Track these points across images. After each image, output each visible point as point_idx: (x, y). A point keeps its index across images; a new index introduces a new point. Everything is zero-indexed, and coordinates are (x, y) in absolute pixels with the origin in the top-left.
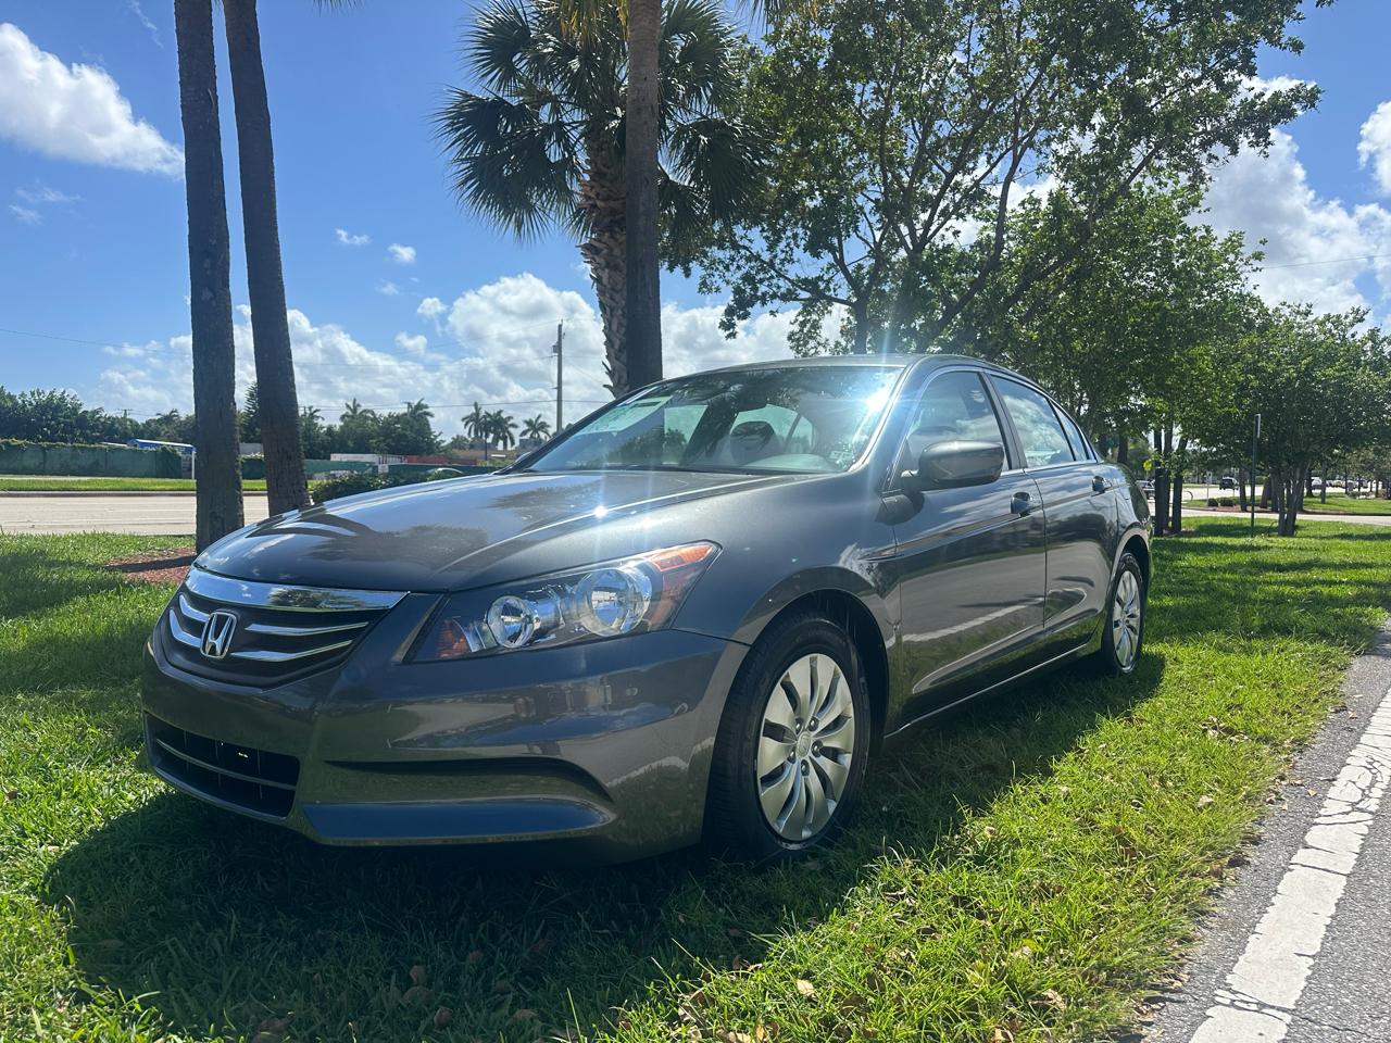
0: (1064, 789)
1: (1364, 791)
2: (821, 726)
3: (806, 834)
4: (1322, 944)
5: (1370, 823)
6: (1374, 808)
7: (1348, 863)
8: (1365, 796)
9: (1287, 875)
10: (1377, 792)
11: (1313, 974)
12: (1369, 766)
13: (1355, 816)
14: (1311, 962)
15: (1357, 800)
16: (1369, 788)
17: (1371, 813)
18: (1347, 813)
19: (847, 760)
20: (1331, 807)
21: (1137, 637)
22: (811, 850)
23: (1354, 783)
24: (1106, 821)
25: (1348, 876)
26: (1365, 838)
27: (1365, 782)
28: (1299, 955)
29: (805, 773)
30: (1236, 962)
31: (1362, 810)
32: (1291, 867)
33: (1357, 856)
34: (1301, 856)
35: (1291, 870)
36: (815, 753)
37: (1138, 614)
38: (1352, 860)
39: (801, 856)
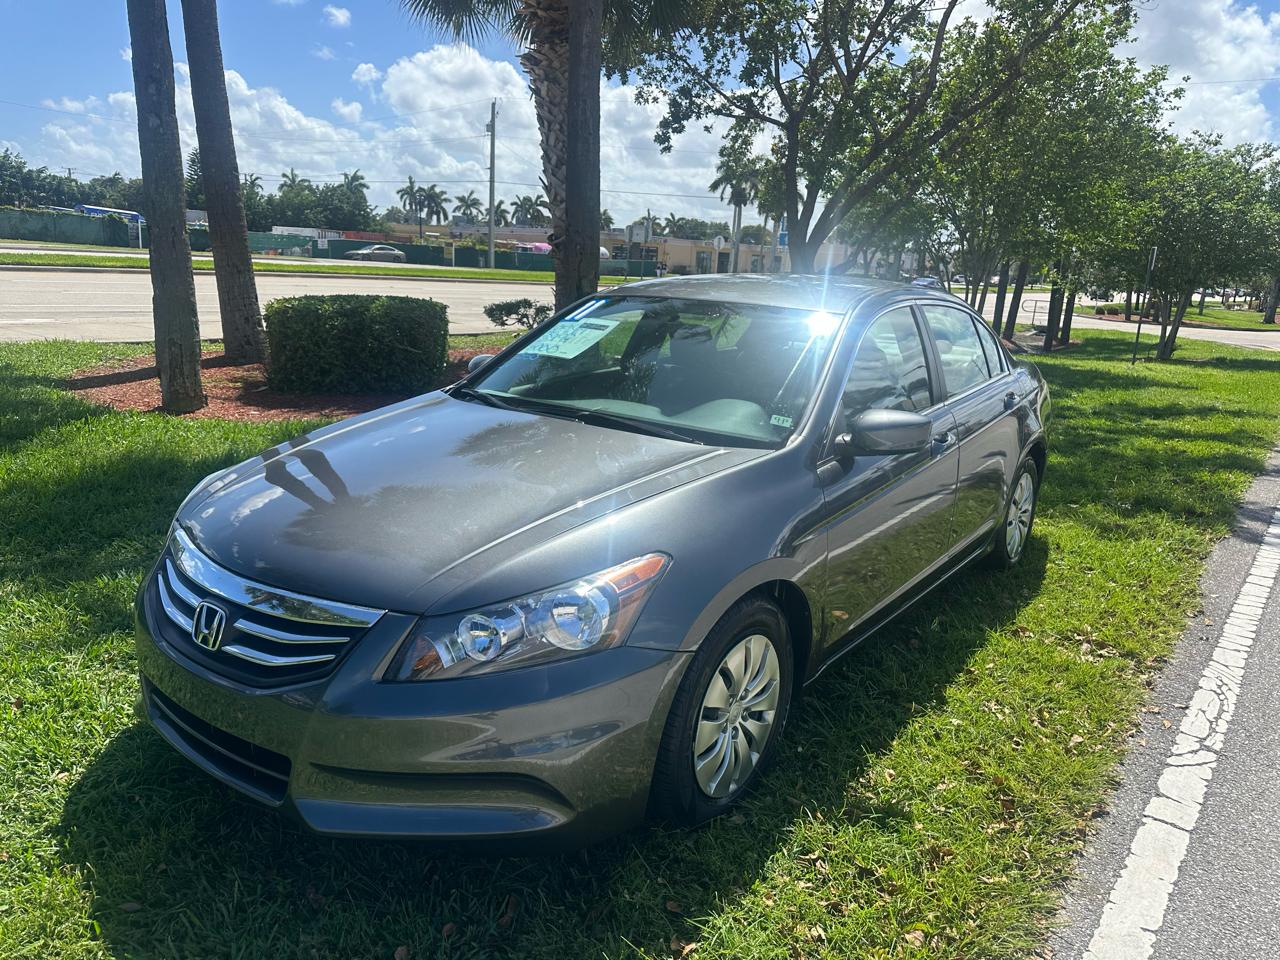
0: (955, 722)
1: (1211, 723)
2: (750, 696)
3: (733, 787)
4: (1165, 916)
5: (1214, 765)
6: (1218, 746)
7: (1190, 817)
8: (1213, 730)
9: (1140, 831)
10: (1223, 726)
11: (1155, 952)
12: (1219, 691)
13: (1204, 756)
14: (1154, 938)
15: (1204, 736)
16: (1216, 719)
17: (1216, 752)
18: (1195, 752)
19: (770, 716)
20: (1184, 744)
21: (1026, 529)
22: (735, 804)
23: (1204, 712)
24: (989, 766)
25: (1191, 832)
26: (1209, 783)
27: (1212, 714)
28: (1145, 930)
29: (735, 737)
30: (1092, 937)
31: (1208, 749)
32: (1144, 820)
33: (1200, 807)
34: (1155, 806)
35: (1144, 824)
36: (744, 718)
37: (1030, 509)
38: (1194, 812)
39: (728, 810)
